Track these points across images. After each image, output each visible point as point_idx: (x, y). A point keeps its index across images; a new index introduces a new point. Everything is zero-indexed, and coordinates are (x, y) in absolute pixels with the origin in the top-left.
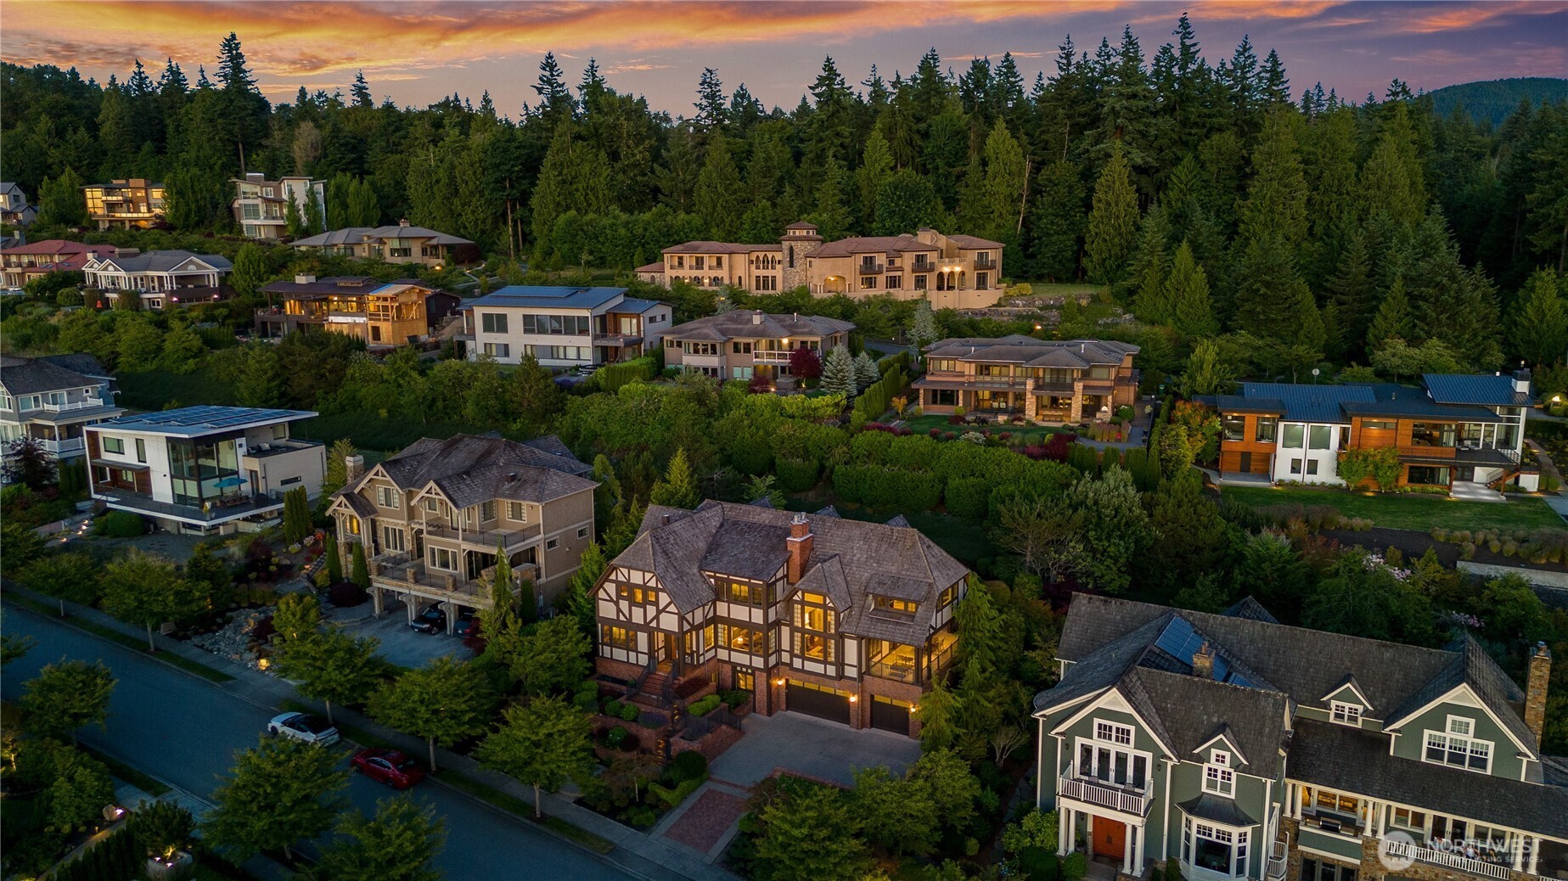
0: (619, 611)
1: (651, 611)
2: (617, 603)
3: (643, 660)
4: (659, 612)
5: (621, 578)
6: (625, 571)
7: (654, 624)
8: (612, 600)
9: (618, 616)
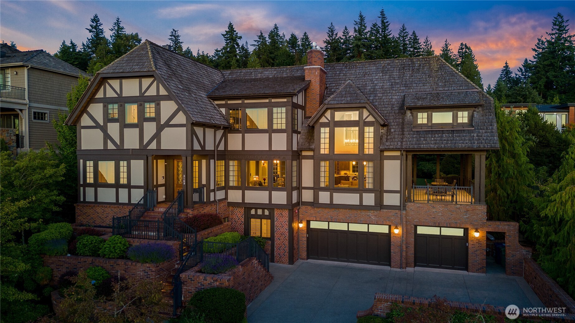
0: (107, 137)
1: (150, 129)
2: (104, 129)
3: (138, 196)
4: (160, 128)
5: (110, 94)
6: (115, 84)
7: (153, 146)
8: (97, 126)
9: (105, 144)
